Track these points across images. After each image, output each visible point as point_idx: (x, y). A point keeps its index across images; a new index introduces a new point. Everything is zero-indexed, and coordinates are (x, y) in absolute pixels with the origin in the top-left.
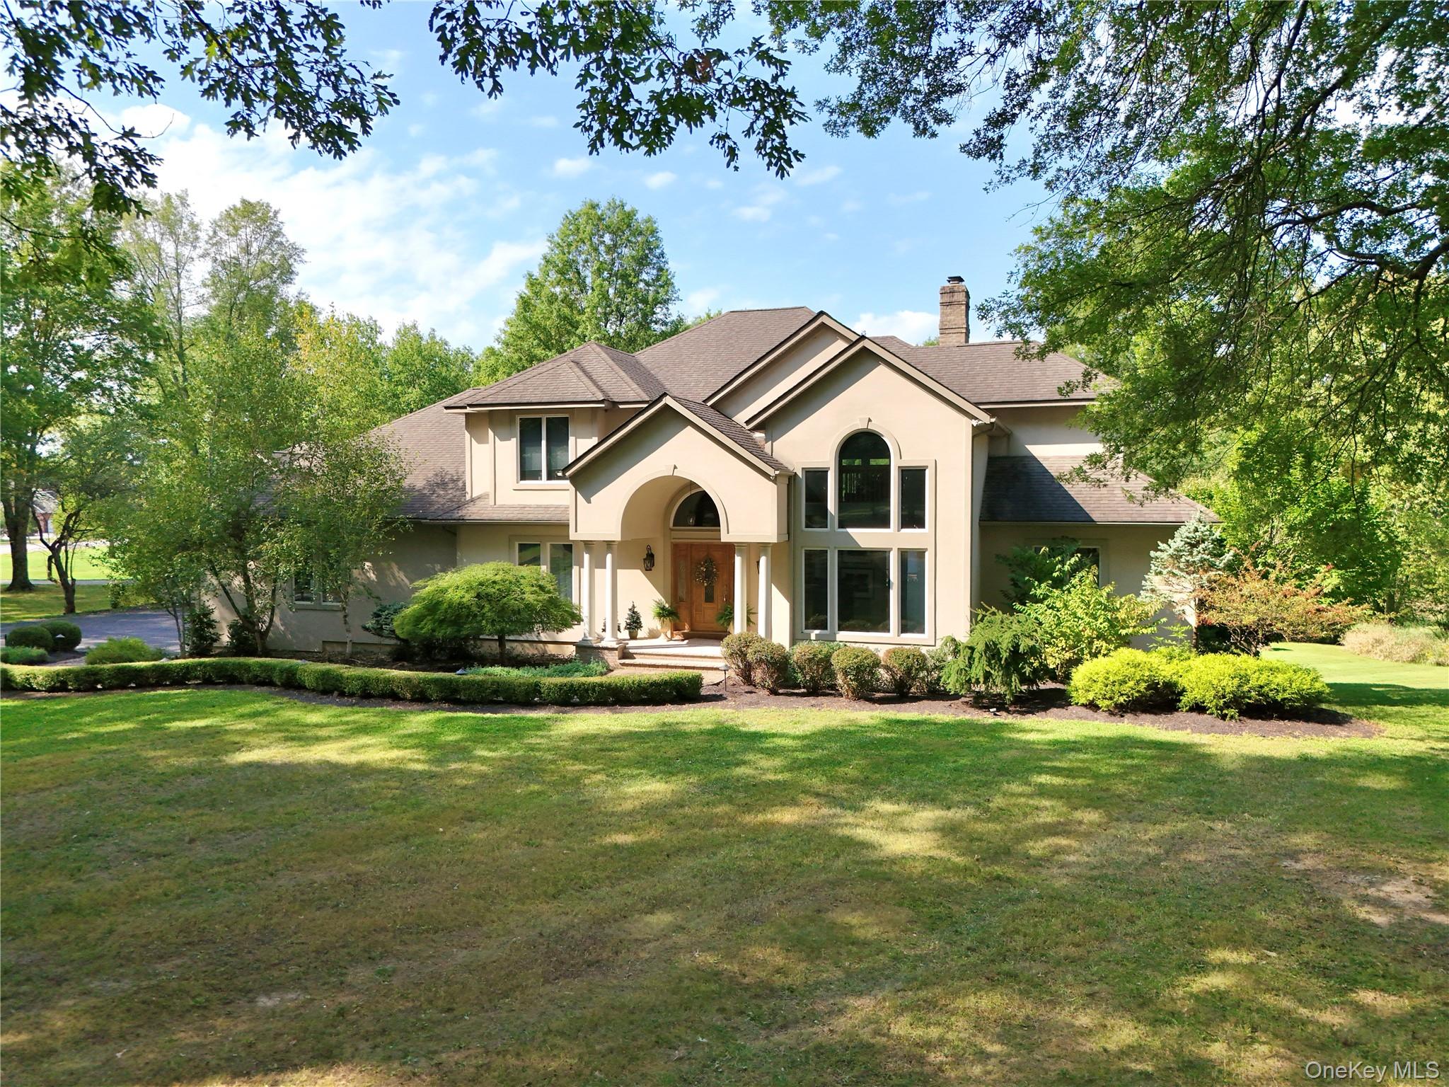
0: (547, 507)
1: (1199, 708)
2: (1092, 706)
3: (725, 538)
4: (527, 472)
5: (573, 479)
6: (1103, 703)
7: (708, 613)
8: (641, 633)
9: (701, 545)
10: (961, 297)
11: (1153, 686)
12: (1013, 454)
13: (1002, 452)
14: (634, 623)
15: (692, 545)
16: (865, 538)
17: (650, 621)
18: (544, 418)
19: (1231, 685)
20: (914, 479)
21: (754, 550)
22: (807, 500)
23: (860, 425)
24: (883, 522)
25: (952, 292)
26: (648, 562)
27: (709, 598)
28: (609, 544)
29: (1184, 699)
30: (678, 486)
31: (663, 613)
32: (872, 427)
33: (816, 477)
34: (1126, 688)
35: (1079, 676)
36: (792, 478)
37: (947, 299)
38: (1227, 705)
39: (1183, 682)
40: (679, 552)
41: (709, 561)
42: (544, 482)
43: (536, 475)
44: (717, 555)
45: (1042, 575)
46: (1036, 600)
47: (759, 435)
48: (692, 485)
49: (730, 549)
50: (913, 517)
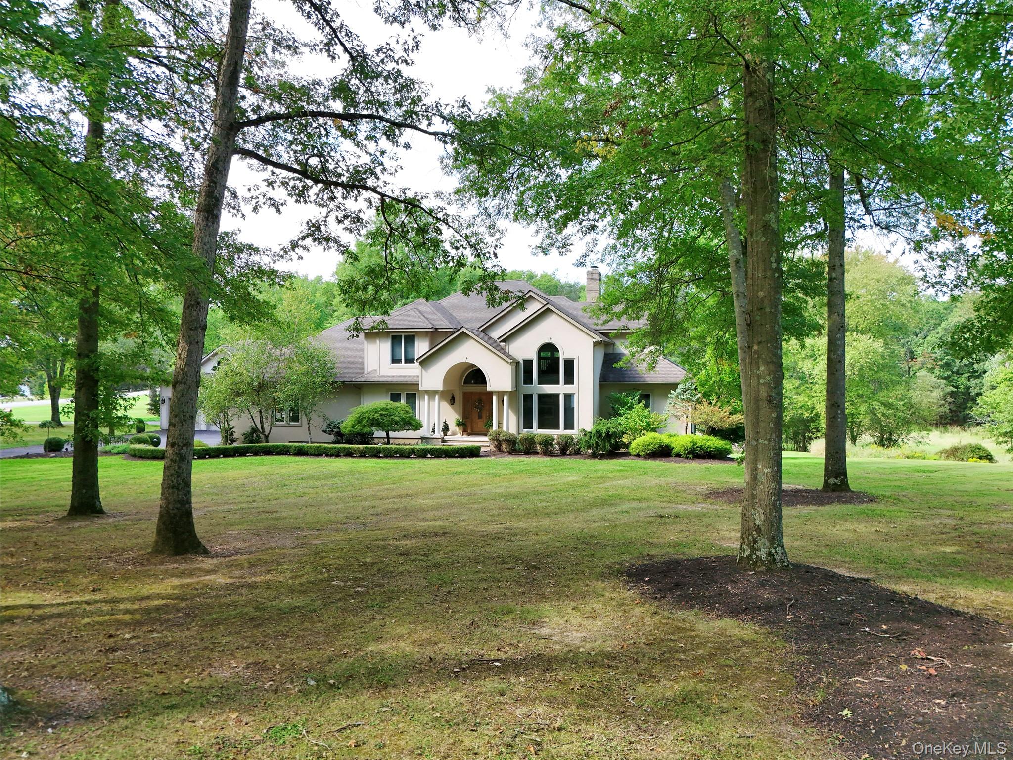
0: (404, 376)
1: (678, 455)
2: (638, 455)
3: (489, 389)
4: (395, 360)
5: (421, 363)
6: (641, 453)
7: (480, 425)
8: (449, 433)
9: (476, 393)
10: (597, 276)
11: (661, 446)
12: (615, 352)
13: (611, 351)
14: (446, 429)
15: (472, 393)
16: (549, 389)
17: (453, 427)
18: (403, 335)
19: (690, 445)
20: (570, 364)
21: (501, 394)
22: (525, 372)
23: (547, 341)
24: (557, 382)
25: (592, 273)
26: (452, 401)
27: (480, 417)
28: (436, 392)
29: (673, 452)
30: (465, 367)
31: (459, 424)
32: (552, 342)
33: (528, 363)
34: (650, 447)
35: (633, 445)
36: (518, 363)
37: (590, 276)
38: (689, 453)
39: (673, 445)
40: (467, 397)
41: (480, 401)
42: (403, 364)
43: (399, 361)
44: (484, 397)
45: (623, 404)
46: (621, 415)
47: (502, 344)
48: (473, 365)
49: (491, 394)
50: (570, 379)
